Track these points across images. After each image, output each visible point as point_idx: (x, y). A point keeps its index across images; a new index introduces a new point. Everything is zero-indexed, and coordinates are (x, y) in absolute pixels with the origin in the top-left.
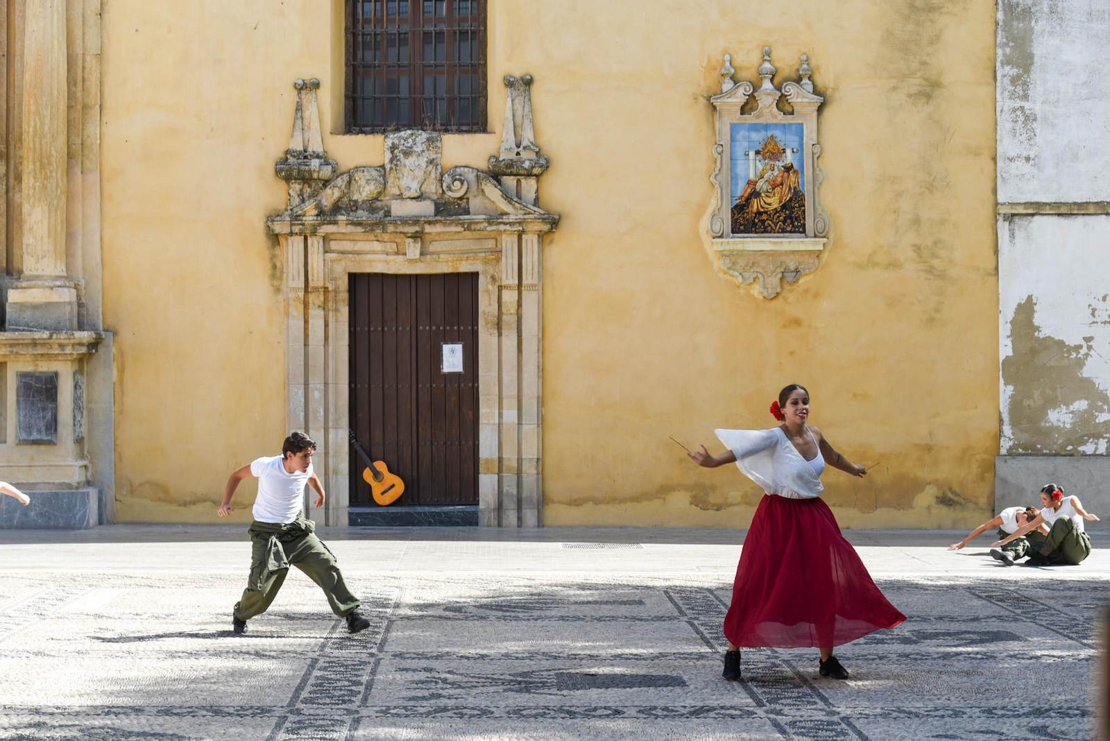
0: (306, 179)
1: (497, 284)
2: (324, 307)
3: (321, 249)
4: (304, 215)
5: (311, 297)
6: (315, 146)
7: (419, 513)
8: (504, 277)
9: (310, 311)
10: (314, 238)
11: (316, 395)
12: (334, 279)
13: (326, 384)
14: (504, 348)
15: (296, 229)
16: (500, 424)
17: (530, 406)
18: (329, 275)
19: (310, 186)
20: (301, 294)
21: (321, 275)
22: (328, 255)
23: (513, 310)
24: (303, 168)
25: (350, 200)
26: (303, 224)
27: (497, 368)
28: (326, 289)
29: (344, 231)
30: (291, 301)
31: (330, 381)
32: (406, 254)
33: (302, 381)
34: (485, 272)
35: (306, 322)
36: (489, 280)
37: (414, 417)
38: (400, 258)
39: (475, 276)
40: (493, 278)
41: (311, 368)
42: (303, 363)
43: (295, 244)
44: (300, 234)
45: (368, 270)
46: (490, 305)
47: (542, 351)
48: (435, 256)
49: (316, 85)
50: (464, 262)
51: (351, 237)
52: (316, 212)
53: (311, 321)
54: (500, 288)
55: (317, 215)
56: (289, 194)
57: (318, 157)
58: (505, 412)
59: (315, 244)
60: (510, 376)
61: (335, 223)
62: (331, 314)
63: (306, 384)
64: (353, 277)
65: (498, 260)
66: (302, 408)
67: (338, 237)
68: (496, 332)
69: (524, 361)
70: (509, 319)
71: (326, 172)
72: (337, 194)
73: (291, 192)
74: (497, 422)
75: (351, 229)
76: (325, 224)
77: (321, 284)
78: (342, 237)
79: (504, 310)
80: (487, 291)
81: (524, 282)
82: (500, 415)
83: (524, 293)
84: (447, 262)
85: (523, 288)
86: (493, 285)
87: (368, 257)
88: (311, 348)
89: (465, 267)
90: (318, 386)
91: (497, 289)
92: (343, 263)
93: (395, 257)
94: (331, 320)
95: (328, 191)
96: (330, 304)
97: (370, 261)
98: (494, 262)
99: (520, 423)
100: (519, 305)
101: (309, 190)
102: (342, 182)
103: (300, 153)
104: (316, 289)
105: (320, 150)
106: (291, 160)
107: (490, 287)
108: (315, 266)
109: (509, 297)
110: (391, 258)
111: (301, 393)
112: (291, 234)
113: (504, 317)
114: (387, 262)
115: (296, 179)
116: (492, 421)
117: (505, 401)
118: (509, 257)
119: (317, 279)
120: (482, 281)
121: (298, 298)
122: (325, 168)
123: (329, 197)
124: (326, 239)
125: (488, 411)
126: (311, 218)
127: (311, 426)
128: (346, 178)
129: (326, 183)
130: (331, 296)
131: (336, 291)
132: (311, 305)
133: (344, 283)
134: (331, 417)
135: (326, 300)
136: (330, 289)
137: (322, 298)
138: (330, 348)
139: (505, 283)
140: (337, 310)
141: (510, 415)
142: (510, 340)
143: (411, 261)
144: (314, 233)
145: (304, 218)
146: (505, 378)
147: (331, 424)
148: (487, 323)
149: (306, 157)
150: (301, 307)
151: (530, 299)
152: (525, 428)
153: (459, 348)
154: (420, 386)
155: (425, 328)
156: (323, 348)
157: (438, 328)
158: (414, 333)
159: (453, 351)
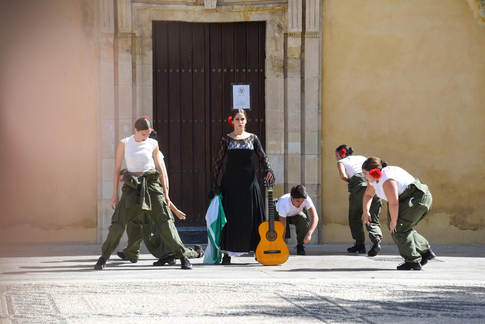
1: (283, 32)
2: (132, 50)
5: (120, 42)
8: (290, 25)
9: (119, 54)
11: (126, 129)
12: (140, 26)
13: (134, 119)
14: (289, 89)
16: (286, 154)
17: (312, 138)
18: (136, 22)
20: (111, 40)
21: (130, 22)
22: (135, 4)
23: (297, 55)
27: (283, 105)
28: (133, 34)
30: (103, 46)
31: (138, 116)
32: (203, 5)
33: (113, 117)
34: (272, 21)
35: (116, 64)
36: (276, 28)
37: (208, 149)
38: (199, 8)
39: (262, 25)
40: (279, 26)
41: (121, 105)
42: (113, 100)
45: (170, 18)
46: (277, 50)
47: (321, 90)
48: (229, 7)
50: (254, 13)
53: (120, 63)
54: (286, 35)
58: (290, 144)
60: (294, 113)
62: (138, 57)
63: (117, 119)
64: (157, 25)
65: (284, 11)
66: (113, 140)
68: (282, 74)
69: (306, 100)
70: (294, 63)
74: (283, 152)
77: (129, 30)
79: (289, 55)
80: (274, 38)
81: (307, 30)
82: (286, 147)
83: (306, 40)
84: (239, 12)
85: (306, 36)
86: (280, 32)
87: (171, 7)
88: (120, 86)
89: (254, 17)
90: (127, 121)
91: (283, 36)
92: (148, 12)
93: (194, 7)
94: (138, 62)
96: (137, 49)
97: (172, 11)
98: (280, 12)
99: (303, 154)
100: (303, 50)
104: (125, 35)
107: (277, 34)
108: (123, 14)
109: (294, 43)
110: (190, 8)
111: (112, 127)
113: (289, 61)
114: (187, 12)
116: (278, 152)
117: (290, 135)
118: (295, 8)
119: (126, 25)
120: (270, 30)
121: (109, 43)
125: (275, 143)
130: (138, 41)
131: (142, 37)
132: (120, 49)
133: (148, 30)
135: (133, 44)
136: (137, 35)
137: (130, 43)
138: (138, 88)
139: (290, 30)
140: (143, 54)
141: (294, 147)
142: (294, 82)
143: (209, 11)
146: (290, 115)
148: (274, 67)
150: (112, 51)
151: (312, 45)
152: (308, 157)
153: (247, 88)
154: (213, 121)
155: (217, 70)
156: (131, 88)
157: (228, 70)
158: (208, 74)
159: (241, 91)
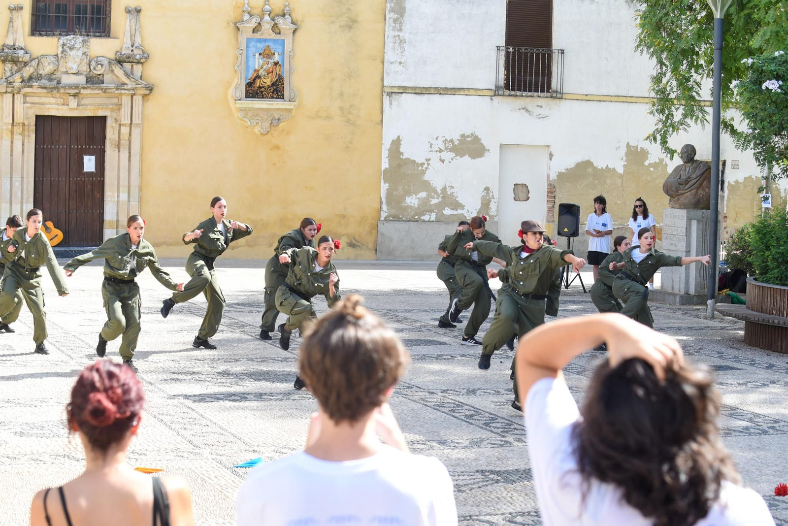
0: (15, 61)
1: (118, 123)
2: (22, 134)
3: (22, 101)
4: (14, 82)
5: (15, 128)
6: (21, 44)
7: (72, 251)
8: (123, 119)
9: (15, 136)
10: (18, 95)
11: (17, 184)
12: (28, 118)
13: (22, 178)
14: (121, 159)
15: (9, 90)
16: (118, 201)
17: (135, 192)
18: (26, 116)
19: (16, 65)
20: (10, 127)
21: (22, 116)
22: (25, 105)
23: (127, 138)
24: (14, 55)
25: (38, 74)
26: (13, 87)
27: (117, 171)
28: (24, 123)
29: (36, 91)
30: (4, 131)
31: (25, 176)
32: (68, 105)
33: (9, 176)
34: (111, 116)
35: (12, 142)
36: (114, 120)
37: (67, 197)
38: (66, 107)
39: (104, 119)
40: (116, 119)
41: (14, 169)
42: (9, 166)
43: (8, 98)
44: (11, 92)
45: (47, 114)
46: (114, 134)
47: (142, 160)
48: (84, 107)
49: (21, 8)
50: (100, 111)
51: (38, 95)
52: (21, 80)
53: (14, 141)
54: (120, 125)
55: (21, 82)
56: (5, 70)
57: (22, 49)
58: (121, 195)
59: (19, 98)
60: (124, 174)
61: (31, 87)
62: (26, 138)
63: (11, 178)
64: (38, 117)
65: (119, 110)
66: (9, 191)
67: (30, 94)
68: (117, 150)
69: (132, 166)
70: (124, 142)
71: (27, 58)
72: (32, 70)
73: (6, 68)
74: (116, 200)
75: (40, 90)
76: (25, 87)
77: (22, 122)
78: (33, 94)
79: (121, 137)
80: (113, 127)
81: (134, 122)
82: (118, 196)
83: (133, 128)
84: (91, 110)
85: (133, 126)
86: (116, 123)
87: (48, 106)
88: (14, 157)
89: (100, 113)
90: (18, 179)
91: (118, 126)
92: (33, 110)
93: (63, 106)
94: (26, 141)
95: (27, 68)
96: (26, 133)
97: (49, 109)
98: (117, 111)
99: (129, 201)
100: (130, 135)
101: (16, 68)
102: (34, 63)
103: (12, 46)
104: (18, 124)
105: (22, 45)
106: (6, 50)
107: (114, 125)
108: (19, 110)
109: (125, 130)
110: (60, 107)
111: (8, 183)
112: (6, 92)
113: (122, 142)
114: (57, 109)
115: (9, 61)
116: (113, 200)
117: (121, 189)
118: (126, 108)
119: (19, 118)
120: (110, 123)
121: (9, 129)
122: (26, 55)
123: (28, 71)
124: (25, 96)
125: (111, 194)
126: (18, 84)
127: (13, 201)
128: (37, 61)
129: (26, 64)
130: (26, 128)
131: (29, 125)
132: (15, 133)
133: (33, 121)
134: (25, 197)
135: (23, 130)
136: (26, 124)
137: (21, 129)
138: (25, 157)
139: (123, 122)
140: (29, 136)
141: (124, 196)
142: (124, 155)
143: (72, 109)
144: (19, 92)
145: (14, 84)
146: (122, 176)
147: (24, 201)
148: (111, 145)
149: (15, 49)
150: (10, 134)
151: (136, 132)
152: (132, 203)
153: (93, 158)
154: (71, 179)
155: (74, 147)
156: (21, 158)
157: (82, 147)
158: (68, 149)
159: (90, 160)
